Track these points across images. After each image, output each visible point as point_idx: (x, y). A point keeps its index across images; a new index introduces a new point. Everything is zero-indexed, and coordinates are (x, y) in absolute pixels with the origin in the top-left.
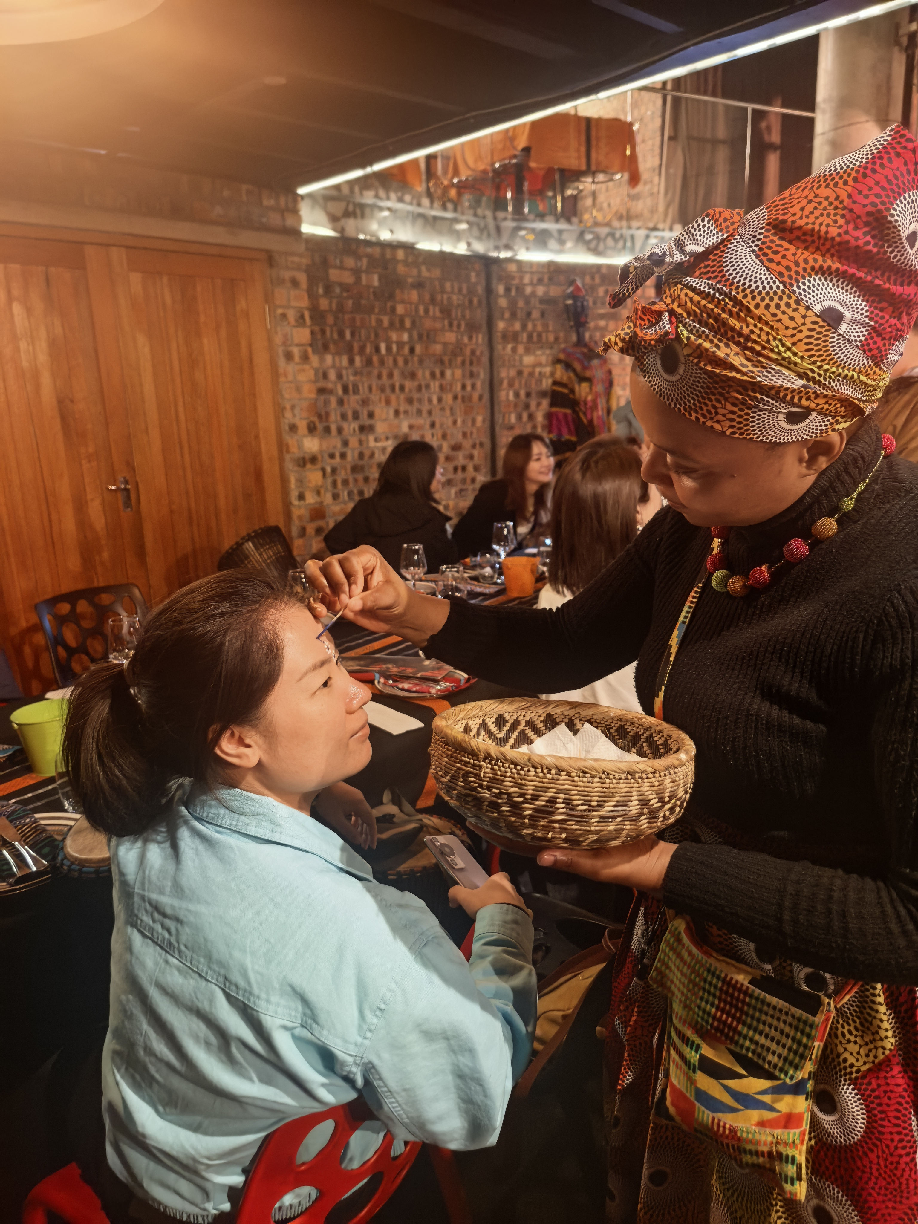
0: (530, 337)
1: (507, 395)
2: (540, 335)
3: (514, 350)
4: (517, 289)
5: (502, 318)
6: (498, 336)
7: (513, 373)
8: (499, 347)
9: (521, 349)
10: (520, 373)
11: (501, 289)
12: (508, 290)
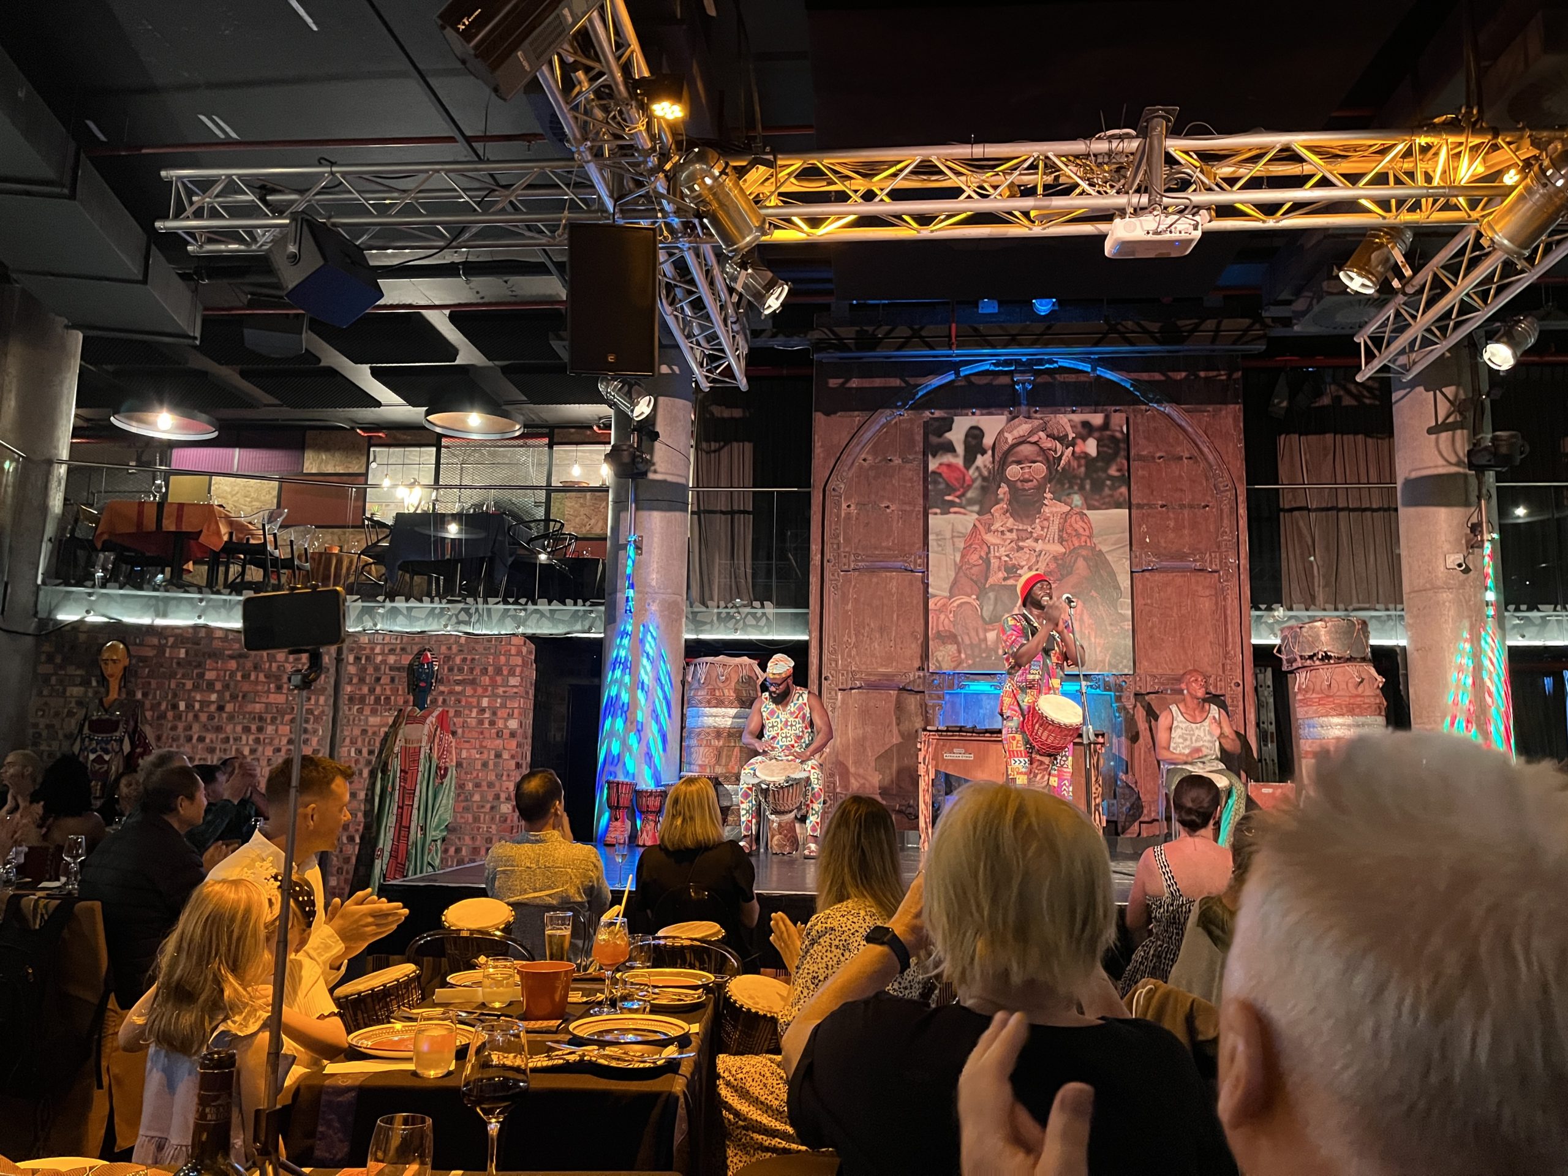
0: (377, 700)
1: (349, 752)
2: (388, 699)
3: (360, 711)
4: (368, 658)
5: (350, 682)
6: (344, 699)
7: (357, 732)
8: (344, 708)
9: (367, 711)
10: (364, 732)
11: (351, 659)
12: (358, 659)
